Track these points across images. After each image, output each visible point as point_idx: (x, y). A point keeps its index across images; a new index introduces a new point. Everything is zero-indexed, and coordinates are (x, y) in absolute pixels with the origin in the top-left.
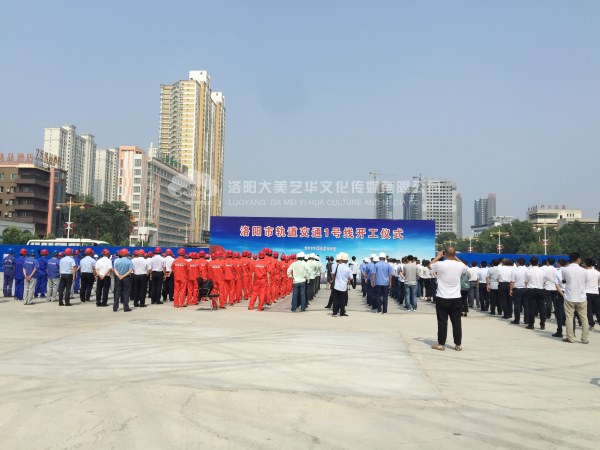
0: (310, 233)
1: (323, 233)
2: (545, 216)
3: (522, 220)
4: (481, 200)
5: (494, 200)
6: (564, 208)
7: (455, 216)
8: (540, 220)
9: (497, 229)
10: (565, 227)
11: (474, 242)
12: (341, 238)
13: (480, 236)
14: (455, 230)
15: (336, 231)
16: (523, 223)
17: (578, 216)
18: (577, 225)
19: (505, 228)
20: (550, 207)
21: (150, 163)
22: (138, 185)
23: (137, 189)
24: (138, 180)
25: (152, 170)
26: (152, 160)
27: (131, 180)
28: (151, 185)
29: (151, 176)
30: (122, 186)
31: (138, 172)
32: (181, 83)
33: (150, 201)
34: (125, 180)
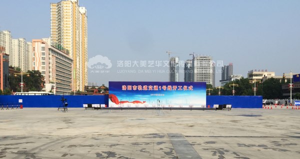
0: (153, 88)
1: (159, 88)
2: (256, 75)
3: (245, 78)
4: (225, 66)
5: (232, 66)
6: (266, 71)
7: (211, 75)
8: (254, 78)
9: (232, 83)
10: (266, 81)
11: (221, 89)
12: (166, 90)
13: (225, 86)
14: (211, 83)
15: (164, 87)
16: (245, 79)
17: (273, 75)
18: (272, 79)
19: (237, 81)
20: (259, 71)
21: (49, 49)
22: (44, 61)
23: (44, 63)
24: (43, 59)
25: (51, 52)
26: (50, 47)
27: (40, 58)
28: (51, 61)
29: (51, 56)
30: (35, 61)
31: (43, 54)
32: (62, 2)
33: (51, 70)
34: (37, 58)
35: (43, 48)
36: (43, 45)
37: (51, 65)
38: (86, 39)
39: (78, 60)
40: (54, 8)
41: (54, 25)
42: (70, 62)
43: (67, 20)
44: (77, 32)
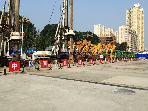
21: (129, 32)
22: (126, 38)
23: (126, 39)
24: (126, 37)
25: (129, 33)
26: (129, 31)
27: (124, 37)
28: (129, 37)
29: (129, 35)
30: (122, 38)
31: (126, 34)
32: (132, 8)
33: (129, 41)
34: (123, 37)
35: (126, 32)
36: (126, 30)
37: (129, 39)
38: (143, 24)
39: (139, 35)
40: (128, 12)
41: (127, 20)
42: (137, 37)
43: (134, 16)
44: (139, 21)
